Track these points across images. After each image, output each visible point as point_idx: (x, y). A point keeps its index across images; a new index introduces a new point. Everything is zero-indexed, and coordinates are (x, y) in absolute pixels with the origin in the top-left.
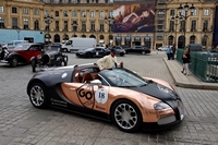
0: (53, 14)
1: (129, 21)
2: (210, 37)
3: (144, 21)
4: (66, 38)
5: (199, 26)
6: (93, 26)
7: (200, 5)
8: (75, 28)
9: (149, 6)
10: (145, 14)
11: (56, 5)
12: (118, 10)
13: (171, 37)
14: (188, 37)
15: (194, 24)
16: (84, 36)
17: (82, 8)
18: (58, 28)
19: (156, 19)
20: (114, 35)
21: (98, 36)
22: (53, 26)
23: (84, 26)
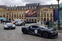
0: (9, 13)
1: (30, 14)
2: (53, 18)
4: (13, 19)
5: (49, 15)
7: (49, 10)
8: (15, 16)
9: (35, 10)
10: (35, 12)
11: (10, 10)
12: (27, 11)
13: (42, 18)
14: (46, 18)
15: (48, 14)
16: (18, 18)
17: (17, 11)
18: (10, 16)
19: (38, 13)
20: (26, 18)
21: (22, 18)
22: (9, 16)
23: (18, 16)
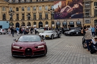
0: (15, 10)
1: (65, 11)
3: (76, 10)
6: (41, 16)
8: (29, 18)
10: (76, 6)
11: (17, 4)
12: (57, 5)
17: (33, 5)
18: (18, 18)
19: (84, 9)
20: (55, 21)
21: (44, 22)
22: (15, 17)
23: (35, 16)
